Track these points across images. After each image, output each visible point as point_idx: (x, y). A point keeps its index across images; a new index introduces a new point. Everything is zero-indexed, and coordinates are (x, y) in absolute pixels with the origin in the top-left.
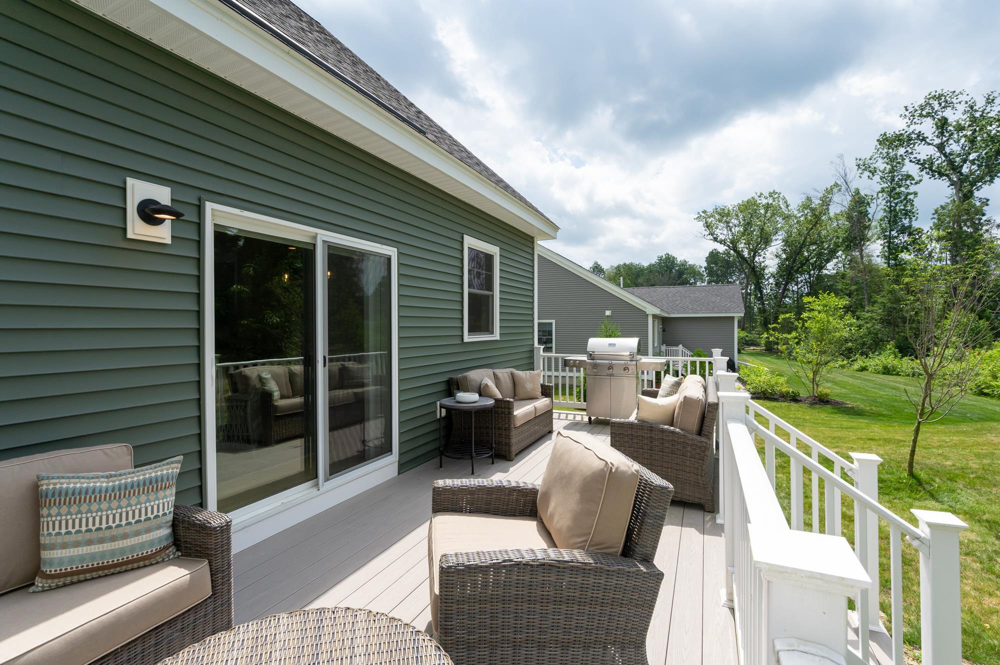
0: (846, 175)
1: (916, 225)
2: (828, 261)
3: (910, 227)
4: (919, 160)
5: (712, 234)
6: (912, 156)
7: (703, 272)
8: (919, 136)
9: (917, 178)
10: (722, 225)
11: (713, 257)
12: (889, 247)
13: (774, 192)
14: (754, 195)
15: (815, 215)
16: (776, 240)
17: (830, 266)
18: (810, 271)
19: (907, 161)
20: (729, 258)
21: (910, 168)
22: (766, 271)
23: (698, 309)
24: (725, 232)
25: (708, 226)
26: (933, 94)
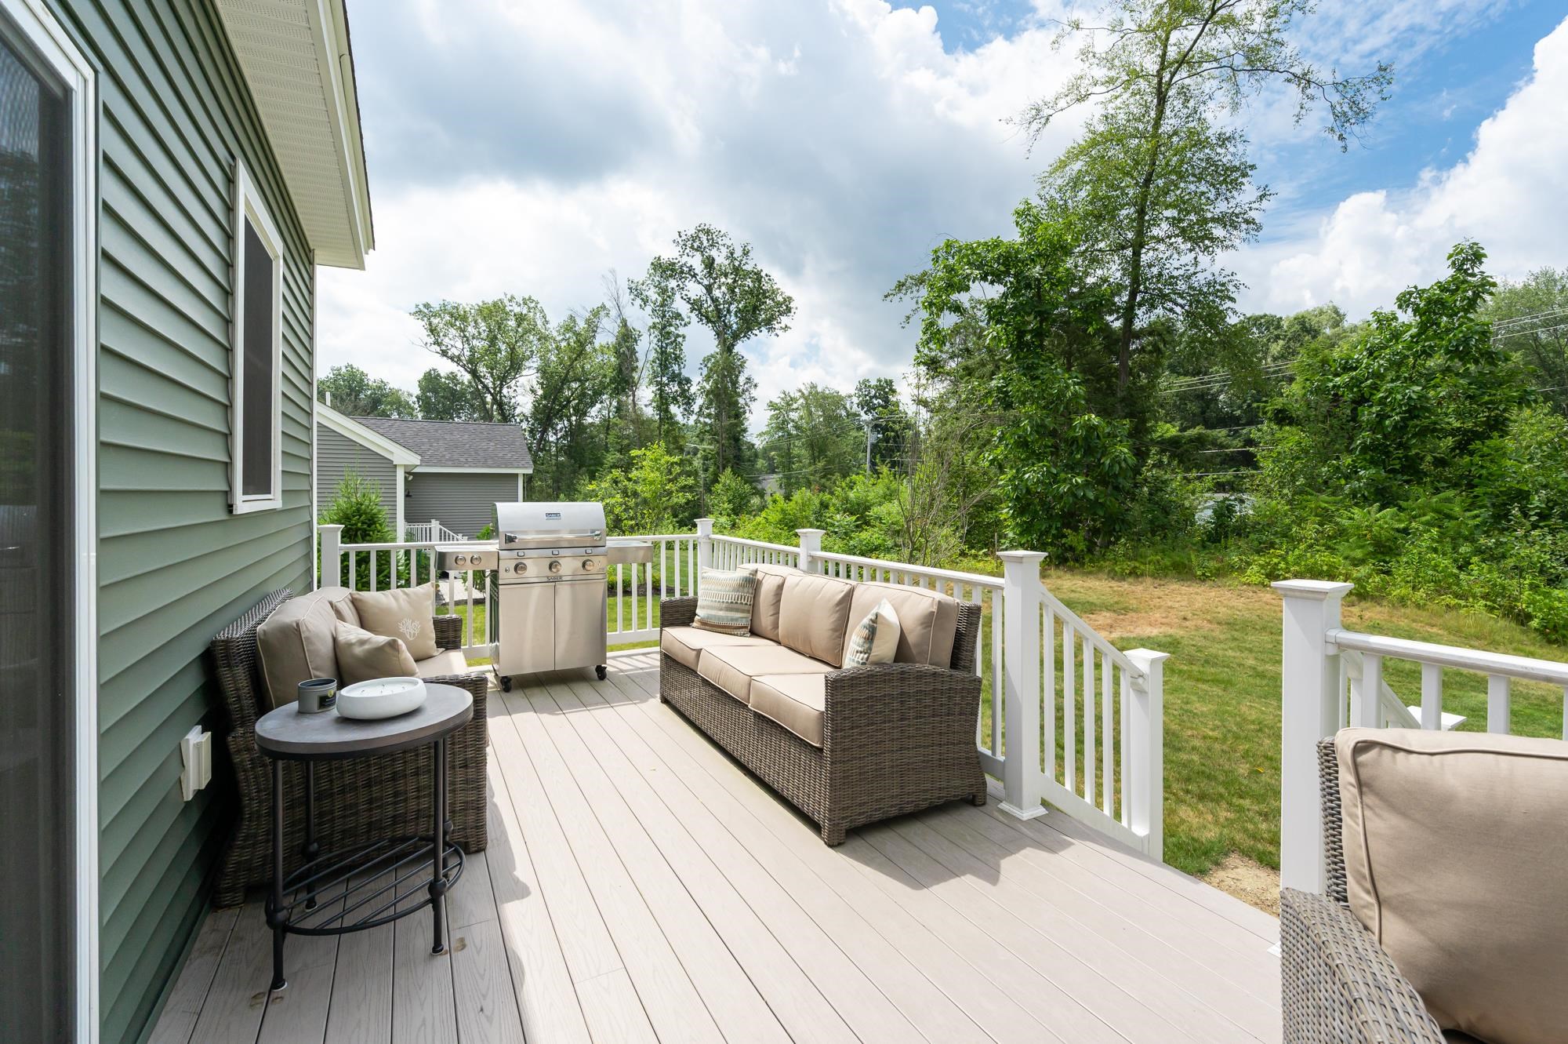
0: (618, 297)
1: (685, 373)
2: (592, 405)
3: (680, 374)
4: (689, 299)
5: (437, 343)
6: (684, 293)
7: (414, 403)
8: (690, 270)
9: (687, 320)
10: (454, 332)
11: (431, 381)
12: (660, 395)
13: (530, 298)
14: (503, 297)
15: (579, 341)
16: (530, 368)
17: (593, 411)
18: (571, 416)
19: (678, 296)
20: (456, 385)
21: (680, 306)
22: (517, 411)
23: (462, 460)
24: (459, 344)
25: (433, 331)
26: (702, 226)
